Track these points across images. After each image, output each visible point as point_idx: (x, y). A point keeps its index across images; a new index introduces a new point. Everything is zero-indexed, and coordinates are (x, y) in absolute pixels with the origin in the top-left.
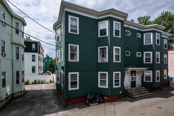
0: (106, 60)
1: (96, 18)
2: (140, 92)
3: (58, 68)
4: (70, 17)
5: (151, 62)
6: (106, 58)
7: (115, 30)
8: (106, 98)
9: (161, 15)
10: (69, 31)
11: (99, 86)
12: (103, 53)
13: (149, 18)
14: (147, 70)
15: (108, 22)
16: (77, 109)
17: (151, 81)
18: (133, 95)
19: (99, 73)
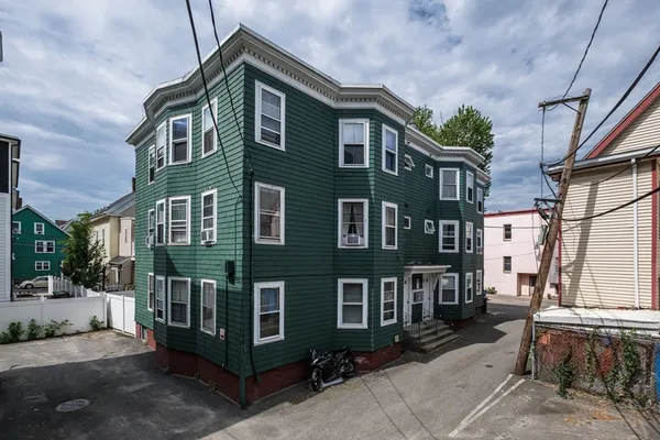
0: (364, 242)
1: (333, 104)
2: (435, 333)
3: (176, 266)
4: (259, 86)
5: (457, 250)
6: (362, 236)
7: (387, 152)
8: (360, 360)
9: (458, 115)
10: (258, 138)
11: (340, 325)
12: (352, 219)
13: (429, 116)
14: (448, 271)
15: (368, 124)
16: (287, 404)
17: (457, 302)
18: (424, 344)
19: (341, 282)
